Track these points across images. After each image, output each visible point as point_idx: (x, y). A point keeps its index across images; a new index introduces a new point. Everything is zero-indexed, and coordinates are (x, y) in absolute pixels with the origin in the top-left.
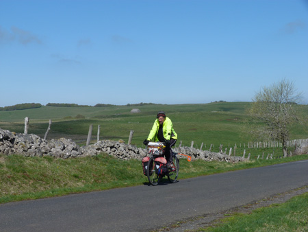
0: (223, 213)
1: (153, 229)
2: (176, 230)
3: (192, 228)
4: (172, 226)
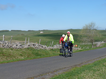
0: (71, 67)
1: (47, 73)
2: (55, 73)
3: (60, 72)
4: (54, 72)
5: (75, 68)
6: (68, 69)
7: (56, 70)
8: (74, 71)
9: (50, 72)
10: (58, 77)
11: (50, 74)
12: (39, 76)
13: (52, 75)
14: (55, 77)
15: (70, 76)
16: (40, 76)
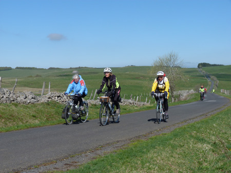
0: (130, 140)
1: (83, 151)
2: (99, 152)
3: (109, 150)
4: (96, 149)
5: (136, 143)
6: (123, 143)
7: (99, 145)
8: (134, 149)
9: (87, 150)
10: (103, 160)
11: (88, 153)
12: (66, 157)
13: (92, 155)
14: (97, 159)
15: (127, 158)
16: (69, 158)
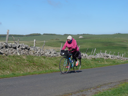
0: (119, 82)
1: (89, 88)
2: (99, 89)
3: (106, 88)
4: (97, 87)
5: (124, 84)
6: (115, 84)
7: (100, 85)
8: (122, 88)
9: (91, 88)
10: (102, 95)
11: (92, 90)
12: (78, 92)
13: (95, 91)
14: (99, 94)
15: (119, 94)
16: (80, 92)
